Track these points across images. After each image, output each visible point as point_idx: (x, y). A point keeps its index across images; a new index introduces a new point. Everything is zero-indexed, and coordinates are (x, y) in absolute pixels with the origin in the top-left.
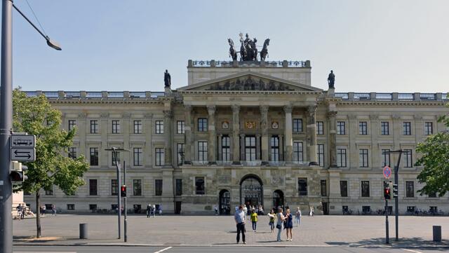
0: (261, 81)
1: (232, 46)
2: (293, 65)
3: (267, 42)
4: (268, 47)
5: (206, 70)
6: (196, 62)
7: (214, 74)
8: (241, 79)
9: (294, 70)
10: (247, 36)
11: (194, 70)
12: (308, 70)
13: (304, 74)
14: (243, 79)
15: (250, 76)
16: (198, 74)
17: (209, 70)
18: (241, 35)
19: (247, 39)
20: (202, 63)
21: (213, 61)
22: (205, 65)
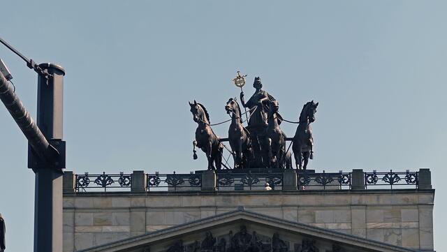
0: (276, 239)
1: (202, 126)
2: (381, 185)
3: (309, 112)
4: (312, 127)
5: (115, 202)
6: (86, 178)
7: (141, 214)
8: (217, 235)
9: (384, 199)
10: (257, 84)
11: (79, 202)
12: (424, 198)
13: (414, 211)
14: (224, 232)
15: (243, 224)
16: (91, 216)
17: (125, 202)
18: (239, 81)
19: (258, 95)
20: (104, 179)
21: (138, 175)
22: (115, 187)
